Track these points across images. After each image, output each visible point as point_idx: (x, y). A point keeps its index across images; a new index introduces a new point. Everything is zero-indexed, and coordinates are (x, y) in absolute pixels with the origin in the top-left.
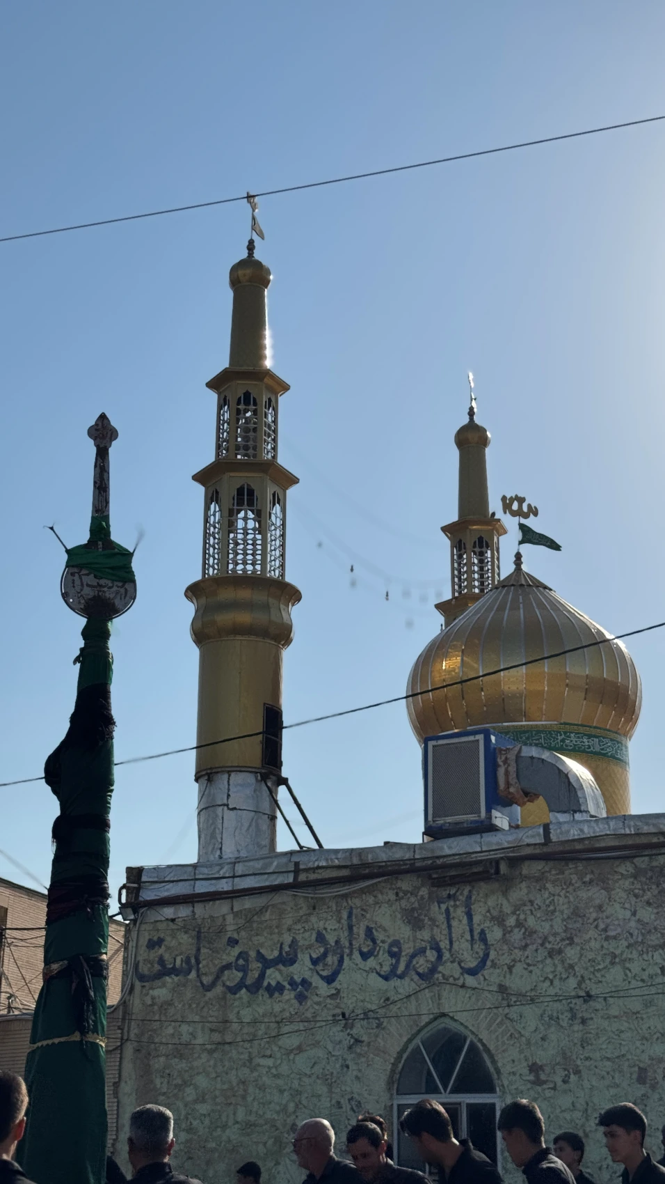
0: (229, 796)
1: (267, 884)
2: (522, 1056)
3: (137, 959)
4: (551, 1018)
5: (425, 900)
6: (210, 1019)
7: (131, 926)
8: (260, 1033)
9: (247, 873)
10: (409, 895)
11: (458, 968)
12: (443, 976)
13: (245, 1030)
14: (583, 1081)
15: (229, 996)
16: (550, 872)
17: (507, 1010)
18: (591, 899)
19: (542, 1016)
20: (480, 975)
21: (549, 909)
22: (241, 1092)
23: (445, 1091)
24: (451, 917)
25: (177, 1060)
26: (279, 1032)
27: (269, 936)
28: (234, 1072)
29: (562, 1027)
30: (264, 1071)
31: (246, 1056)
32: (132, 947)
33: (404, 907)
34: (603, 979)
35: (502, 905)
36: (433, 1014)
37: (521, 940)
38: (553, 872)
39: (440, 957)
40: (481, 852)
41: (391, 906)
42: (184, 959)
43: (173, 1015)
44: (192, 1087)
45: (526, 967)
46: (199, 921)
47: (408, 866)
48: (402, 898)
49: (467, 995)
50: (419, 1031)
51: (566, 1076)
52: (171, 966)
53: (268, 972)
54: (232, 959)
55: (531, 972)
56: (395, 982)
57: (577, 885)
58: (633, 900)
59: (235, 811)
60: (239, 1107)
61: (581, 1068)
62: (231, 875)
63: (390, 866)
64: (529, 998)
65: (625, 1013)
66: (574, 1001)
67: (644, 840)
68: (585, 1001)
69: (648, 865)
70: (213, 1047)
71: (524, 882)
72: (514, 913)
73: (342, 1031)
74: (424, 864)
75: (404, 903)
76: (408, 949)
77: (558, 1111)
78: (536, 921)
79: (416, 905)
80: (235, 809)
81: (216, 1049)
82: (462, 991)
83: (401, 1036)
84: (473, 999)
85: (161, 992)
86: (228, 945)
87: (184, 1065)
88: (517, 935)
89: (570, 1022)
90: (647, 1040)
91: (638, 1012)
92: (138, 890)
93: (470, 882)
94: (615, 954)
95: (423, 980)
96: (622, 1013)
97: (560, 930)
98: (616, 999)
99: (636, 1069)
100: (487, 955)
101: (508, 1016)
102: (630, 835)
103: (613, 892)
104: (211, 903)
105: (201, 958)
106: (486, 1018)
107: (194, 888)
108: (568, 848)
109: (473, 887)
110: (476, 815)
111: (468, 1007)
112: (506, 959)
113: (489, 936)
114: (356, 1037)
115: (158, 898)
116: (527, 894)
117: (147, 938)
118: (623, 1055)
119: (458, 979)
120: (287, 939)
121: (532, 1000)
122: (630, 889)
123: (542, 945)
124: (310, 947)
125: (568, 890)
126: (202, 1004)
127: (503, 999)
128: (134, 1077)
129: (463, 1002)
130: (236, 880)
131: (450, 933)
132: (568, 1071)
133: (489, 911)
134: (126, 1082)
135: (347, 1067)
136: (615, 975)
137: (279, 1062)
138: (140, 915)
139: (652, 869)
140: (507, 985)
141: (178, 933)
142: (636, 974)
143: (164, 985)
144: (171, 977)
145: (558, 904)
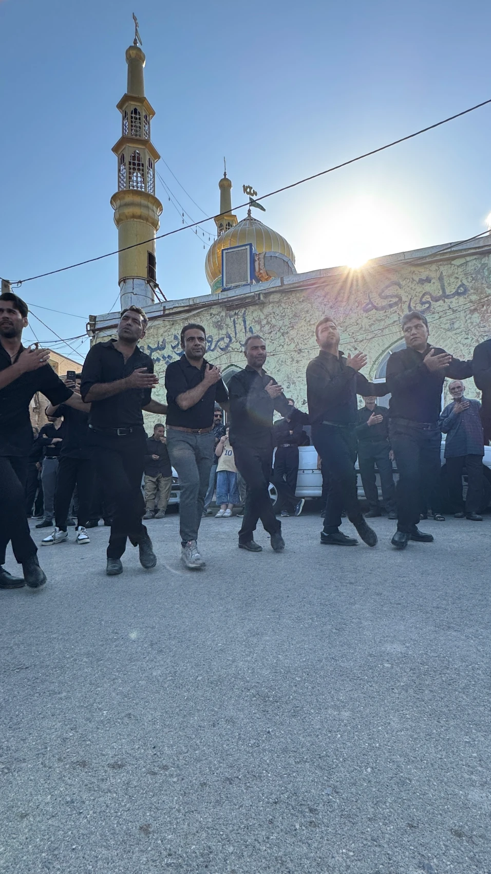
0: (133, 289)
5: (224, 317)
10: (216, 315)
11: (239, 344)
12: (232, 348)
14: (296, 386)
16: (282, 298)
18: (303, 309)
19: (277, 361)
21: (282, 315)
24: (236, 323)
27: (153, 339)
29: (287, 364)
33: (214, 321)
34: (308, 343)
35: (260, 315)
36: (228, 365)
38: (285, 298)
39: (231, 340)
40: (250, 293)
41: (208, 321)
45: (270, 340)
47: (215, 303)
48: (213, 317)
51: (288, 385)
55: (273, 343)
57: (297, 303)
59: (136, 295)
61: (296, 381)
63: (207, 303)
68: (299, 353)
71: (271, 304)
72: (265, 318)
74: (222, 302)
75: (214, 319)
78: (276, 321)
79: (220, 319)
88: (267, 328)
89: (291, 362)
92: (95, 324)
93: (245, 307)
95: (222, 350)
97: (288, 324)
102: (323, 277)
103: (314, 304)
108: (292, 286)
109: (246, 309)
110: (246, 282)
113: (253, 329)
115: (104, 327)
116: (272, 310)
120: (161, 340)
121: (273, 354)
122: (322, 302)
123: (279, 331)
124: (171, 342)
125: (292, 306)
131: (235, 330)
133: (254, 319)
138: (96, 334)
145: (287, 312)
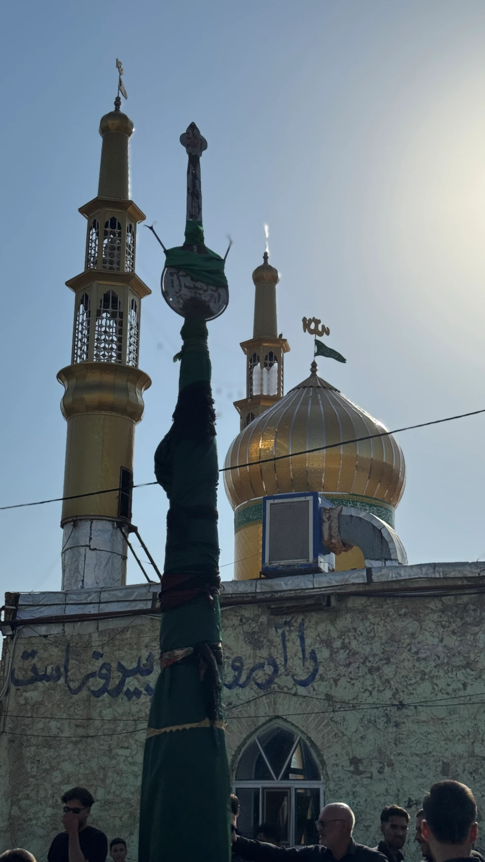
0: (91, 539)
1: (129, 609)
2: (344, 751)
3: (13, 668)
4: (369, 722)
5: (264, 626)
6: (76, 717)
7: (9, 641)
8: (119, 729)
9: (111, 600)
10: (250, 620)
11: (291, 680)
12: (279, 686)
13: (106, 726)
14: (395, 771)
15: (93, 699)
16: (371, 605)
17: (332, 715)
18: (405, 628)
19: (362, 719)
20: (310, 686)
21: (370, 635)
22: (101, 776)
23: (277, 778)
24: (287, 639)
25: (46, 749)
26: (135, 728)
27: (129, 651)
28: (95, 760)
29: (379, 729)
30: (122, 759)
31: (106, 748)
32: (10, 657)
33: (245, 630)
34: (415, 692)
35: (330, 631)
36: (269, 716)
37: (345, 659)
38: (374, 606)
39: (276, 671)
40: (314, 588)
41: (235, 629)
42: (54, 668)
43: (44, 713)
44: (58, 771)
45: (349, 680)
46: (69, 638)
47: (250, 598)
48: (245, 623)
49: (299, 702)
50: (256, 730)
51: (381, 768)
52: (43, 673)
53: (128, 680)
54: (97, 669)
55: (353, 684)
56: (237, 690)
57: (394, 617)
58: (441, 630)
59: (95, 551)
60: (99, 788)
61: (394, 762)
62: (98, 601)
63: (234, 597)
64: (351, 705)
65: (432, 719)
66: (389, 709)
67: (450, 583)
68: (398, 709)
69: (454, 602)
70: (78, 739)
71: (349, 614)
72: (339, 637)
74: (264, 597)
75: (246, 627)
76: (248, 664)
77: (374, 795)
78: (359, 645)
79: (257, 629)
80: (95, 549)
81: (80, 741)
82: (294, 699)
83: (241, 733)
84: (304, 705)
85: (33, 694)
86: (93, 657)
87: (52, 754)
88: (342, 655)
89: (386, 725)
90: (450, 741)
91: (443, 719)
92: (15, 611)
93: (303, 612)
94: (424, 672)
95: (261, 689)
96: (429, 718)
97: (379, 652)
98: (425, 707)
99: (441, 763)
100: (316, 670)
101: (333, 719)
102: (440, 578)
103: (424, 623)
104: (79, 623)
105: (69, 667)
106: (314, 720)
107: (65, 610)
108: (386, 587)
109: (306, 616)
110: (305, 560)
111: (299, 711)
112: (332, 674)
113: (318, 656)
115: (33, 618)
116: (351, 623)
117: (22, 650)
118: (430, 752)
119: (291, 689)
120: (145, 654)
121: (354, 707)
122: (439, 621)
123: (363, 663)
125: (386, 621)
126: (69, 705)
127: (329, 705)
128: (7, 763)
129: (295, 707)
130: (102, 605)
131: (285, 652)
132: (383, 764)
133: (319, 636)
136: (425, 689)
137: (134, 752)
138: (17, 631)
139: (457, 605)
140: (333, 695)
141: (49, 647)
142: (442, 688)
143: (36, 689)
144: (42, 683)
145: (378, 631)
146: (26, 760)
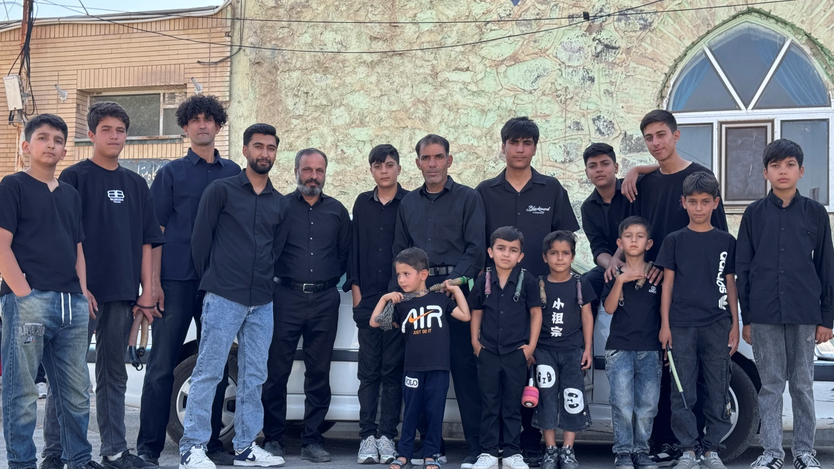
13: (426, 38)
22: (420, 114)
23: (746, 107)
25: (318, 75)
26: (480, 39)
28: (408, 90)
30: (457, 88)
31: (428, 70)
36: (735, 9)
44: (342, 108)
50: (708, 33)
60: (417, 131)
70: (376, 57)
73: (583, 35)
81: (380, 61)
87: (329, 81)
106: (825, 11)
114: (606, 42)
126: (355, 7)
128: (251, 96)
134: (239, 102)
135: (592, 80)
137: (480, 76)
146: (284, 92)
